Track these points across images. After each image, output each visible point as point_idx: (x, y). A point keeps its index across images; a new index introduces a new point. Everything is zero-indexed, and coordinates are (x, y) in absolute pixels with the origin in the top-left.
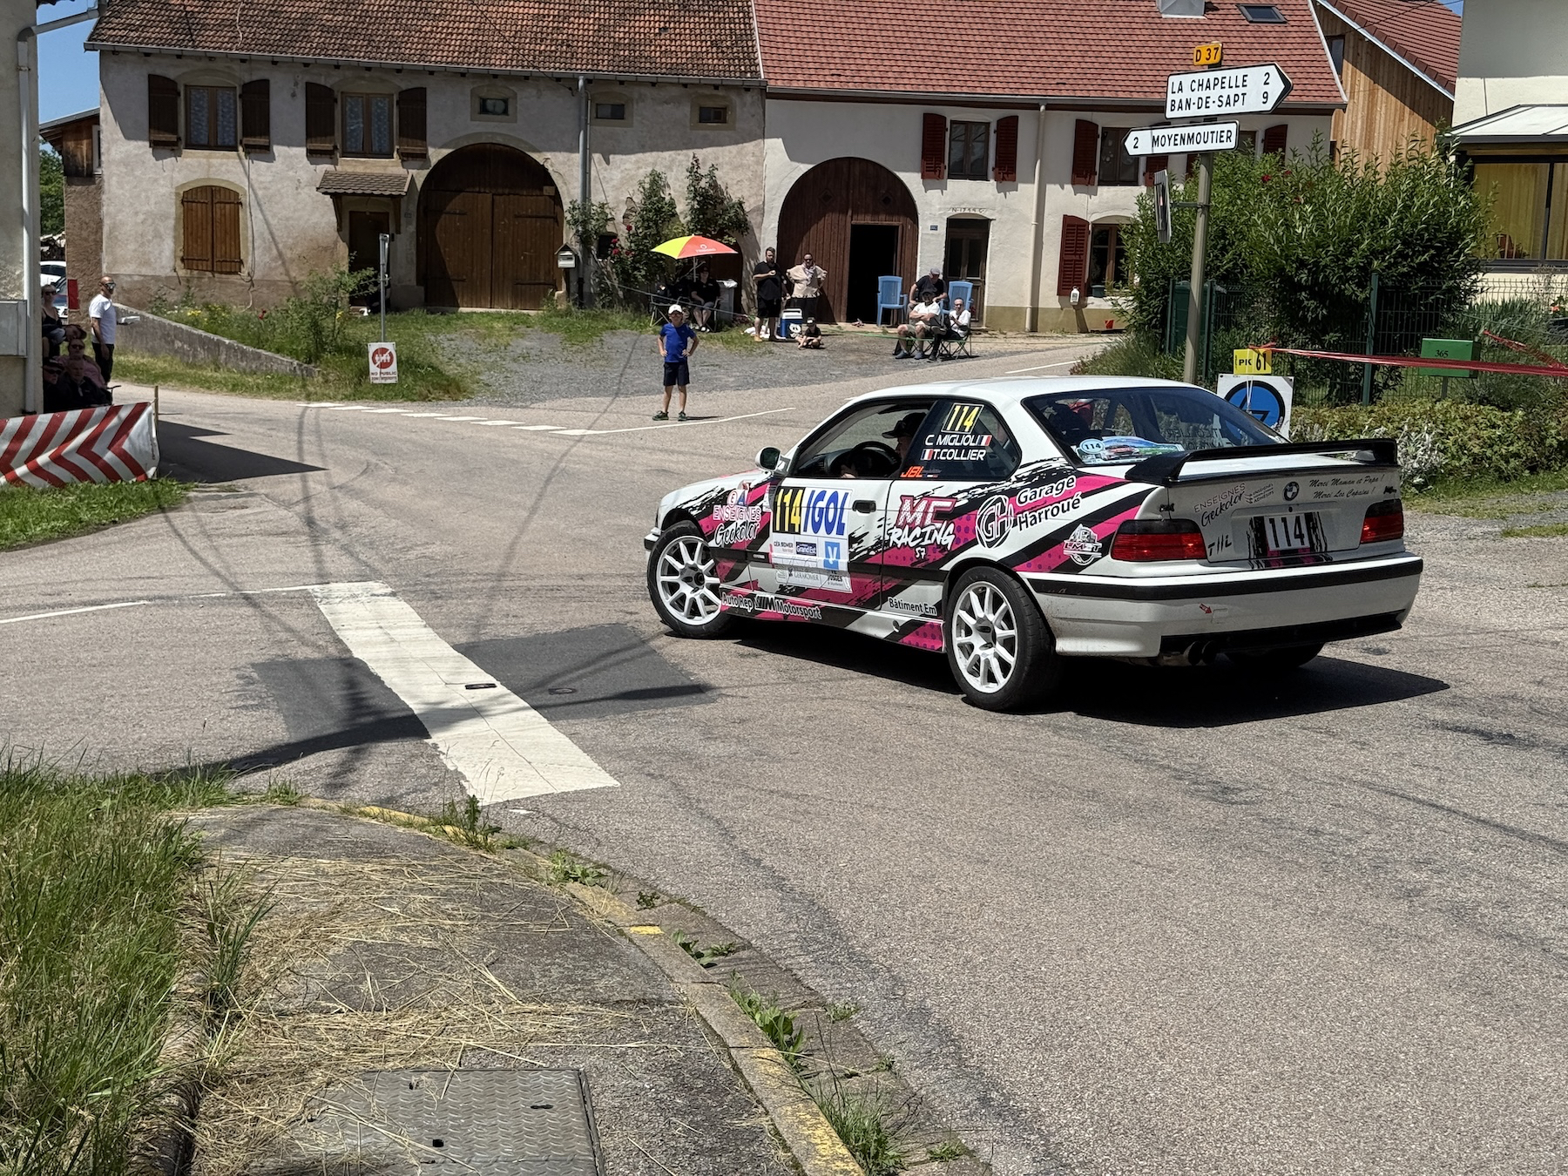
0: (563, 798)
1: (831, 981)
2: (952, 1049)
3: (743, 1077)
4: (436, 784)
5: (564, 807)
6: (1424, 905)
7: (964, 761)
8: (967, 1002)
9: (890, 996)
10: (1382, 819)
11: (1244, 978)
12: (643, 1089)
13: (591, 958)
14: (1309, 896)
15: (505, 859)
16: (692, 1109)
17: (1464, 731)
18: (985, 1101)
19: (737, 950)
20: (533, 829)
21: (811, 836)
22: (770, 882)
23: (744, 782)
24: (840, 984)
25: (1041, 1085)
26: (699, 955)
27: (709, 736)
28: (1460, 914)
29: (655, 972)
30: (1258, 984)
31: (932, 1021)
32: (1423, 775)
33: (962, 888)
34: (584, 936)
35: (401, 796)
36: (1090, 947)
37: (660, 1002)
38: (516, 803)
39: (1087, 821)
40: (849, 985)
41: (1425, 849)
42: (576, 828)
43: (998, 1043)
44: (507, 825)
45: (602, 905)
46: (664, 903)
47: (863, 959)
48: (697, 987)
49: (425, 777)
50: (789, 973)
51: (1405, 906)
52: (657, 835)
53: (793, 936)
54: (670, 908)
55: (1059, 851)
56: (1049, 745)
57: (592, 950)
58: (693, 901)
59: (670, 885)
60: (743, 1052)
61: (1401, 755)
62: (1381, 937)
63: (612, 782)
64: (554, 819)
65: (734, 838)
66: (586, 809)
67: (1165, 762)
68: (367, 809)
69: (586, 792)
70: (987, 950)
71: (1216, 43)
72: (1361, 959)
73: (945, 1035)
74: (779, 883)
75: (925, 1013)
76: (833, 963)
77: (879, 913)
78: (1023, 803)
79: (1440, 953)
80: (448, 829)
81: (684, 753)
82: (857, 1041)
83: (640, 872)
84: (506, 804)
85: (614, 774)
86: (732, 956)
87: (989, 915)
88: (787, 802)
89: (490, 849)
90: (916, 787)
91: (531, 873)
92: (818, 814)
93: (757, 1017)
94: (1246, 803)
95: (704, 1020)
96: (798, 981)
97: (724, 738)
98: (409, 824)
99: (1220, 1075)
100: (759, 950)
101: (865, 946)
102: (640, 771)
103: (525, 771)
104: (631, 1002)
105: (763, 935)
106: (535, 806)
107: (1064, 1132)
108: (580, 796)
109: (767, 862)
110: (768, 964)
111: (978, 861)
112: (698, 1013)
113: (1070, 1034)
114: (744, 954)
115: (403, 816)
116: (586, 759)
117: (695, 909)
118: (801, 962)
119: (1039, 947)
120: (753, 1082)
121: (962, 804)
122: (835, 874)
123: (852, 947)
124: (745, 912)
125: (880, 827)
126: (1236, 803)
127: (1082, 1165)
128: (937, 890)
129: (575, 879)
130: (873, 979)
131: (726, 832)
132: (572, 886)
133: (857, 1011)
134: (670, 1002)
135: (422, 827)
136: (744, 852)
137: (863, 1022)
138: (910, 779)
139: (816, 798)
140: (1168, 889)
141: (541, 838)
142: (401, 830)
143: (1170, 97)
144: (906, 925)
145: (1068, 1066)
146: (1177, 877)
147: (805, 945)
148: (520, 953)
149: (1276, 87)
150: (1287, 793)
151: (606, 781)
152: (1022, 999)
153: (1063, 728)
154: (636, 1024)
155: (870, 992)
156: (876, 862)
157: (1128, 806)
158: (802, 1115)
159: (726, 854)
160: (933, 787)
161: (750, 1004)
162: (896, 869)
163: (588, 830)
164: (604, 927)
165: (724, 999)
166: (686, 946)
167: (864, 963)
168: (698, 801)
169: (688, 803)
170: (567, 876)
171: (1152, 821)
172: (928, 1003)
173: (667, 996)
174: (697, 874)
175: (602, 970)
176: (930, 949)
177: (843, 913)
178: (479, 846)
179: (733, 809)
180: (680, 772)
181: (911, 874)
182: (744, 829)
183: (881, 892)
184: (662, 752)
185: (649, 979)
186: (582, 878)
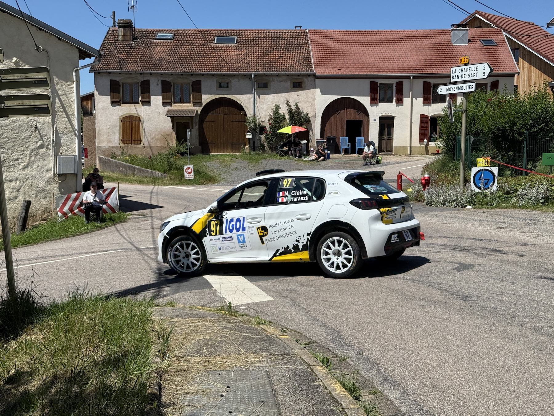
0: (257, 304)
1: (341, 350)
2: (377, 367)
3: (314, 373)
4: (217, 301)
5: (257, 306)
6: (526, 328)
7: (383, 290)
8: (381, 355)
9: (358, 354)
10: (515, 305)
11: (467, 348)
12: (285, 375)
13: (269, 343)
14: (490, 326)
15: (240, 319)
16: (300, 380)
17: (547, 279)
18: (386, 380)
19: (312, 343)
20: (248, 313)
21: (334, 312)
22: (322, 325)
23: (313, 298)
24: (343, 351)
25: (403, 375)
26: (300, 344)
27: (302, 285)
28: (536, 330)
29: (287, 347)
30: (471, 349)
31: (370, 360)
32: (532, 292)
33: (381, 325)
34: (266, 338)
36: (420, 341)
37: (289, 354)
38: (242, 305)
39: (421, 306)
40: (346, 352)
41: (529, 312)
42: (261, 312)
43: (391, 365)
44: (240, 312)
45: (270, 330)
46: (289, 331)
48: (300, 351)
49: (213, 299)
50: (328, 349)
51: (520, 328)
52: (286, 313)
53: (329, 339)
54: (291, 333)
55: (412, 315)
56: (411, 286)
57: (268, 341)
58: (298, 330)
59: (291, 326)
60: (314, 367)
61: (525, 286)
62: (511, 336)
63: (272, 299)
64: (254, 310)
65: (310, 313)
66: (264, 307)
67: (448, 289)
68: (197, 307)
69: (264, 302)
70: (388, 341)
71: (467, 57)
72: (504, 342)
73: (374, 364)
74: (324, 325)
75: (368, 358)
76: (341, 346)
77: (355, 333)
78: (401, 302)
79: (529, 340)
80: (223, 311)
81: (294, 290)
82: (348, 366)
83: (282, 323)
84: (239, 306)
85: (272, 296)
86: (310, 345)
87: (389, 332)
88: (327, 303)
89: (236, 316)
90: (368, 298)
91: (249, 322)
92: (336, 306)
93: (318, 358)
94: (473, 301)
95: (303, 359)
96: (330, 351)
97: (306, 286)
98: (211, 311)
99: (456, 372)
100: (319, 343)
101: (351, 341)
102: (280, 296)
103: (244, 296)
104: (280, 354)
105: (320, 339)
106: (248, 306)
107: (409, 387)
108: (261, 303)
109: (321, 320)
110: (321, 347)
111: (386, 318)
112: (300, 357)
113: (412, 363)
114: (314, 344)
115: (209, 309)
116: (263, 293)
117: (299, 333)
118: (331, 346)
119: (404, 340)
120: (317, 374)
121: (382, 303)
122: (342, 322)
123: (347, 342)
124: (314, 333)
125: (356, 309)
126: (470, 301)
127: (414, 394)
128: (373, 326)
129: (262, 324)
130: (353, 350)
131: (307, 312)
132: (261, 326)
133: (348, 358)
134: (292, 355)
135: (215, 311)
136: (313, 317)
137: (350, 361)
138: (366, 296)
139: (336, 302)
140: (446, 325)
141: (251, 315)
142: (208, 312)
143: (452, 75)
144: (363, 336)
145: (411, 370)
146: (449, 321)
147: (333, 341)
148: (248, 342)
149: (488, 70)
150: (487, 298)
151: (270, 299)
152: (398, 354)
153: (415, 280)
154: (282, 360)
155: (352, 353)
156: (354, 319)
157: (435, 302)
158: (332, 382)
159: (308, 318)
161: (316, 355)
162: (361, 320)
163: (265, 312)
164: (272, 336)
165: (308, 354)
166: (297, 341)
167: (350, 346)
168: (299, 303)
169: (295, 304)
170: (259, 323)
171: (442, 306)
172: (370, 356)
173: (291, 353)
174: (299, 323)
175: (272, 346)
176: (371, 342)
177: (344, 333)
178: (233, 316)
179: (309, 305)
180: (293, 296)
181: (365, 322)
182: (313, 311)
183: (356, 327)
184: (287, 290)
185: (286, 349)
186: (264, 323)
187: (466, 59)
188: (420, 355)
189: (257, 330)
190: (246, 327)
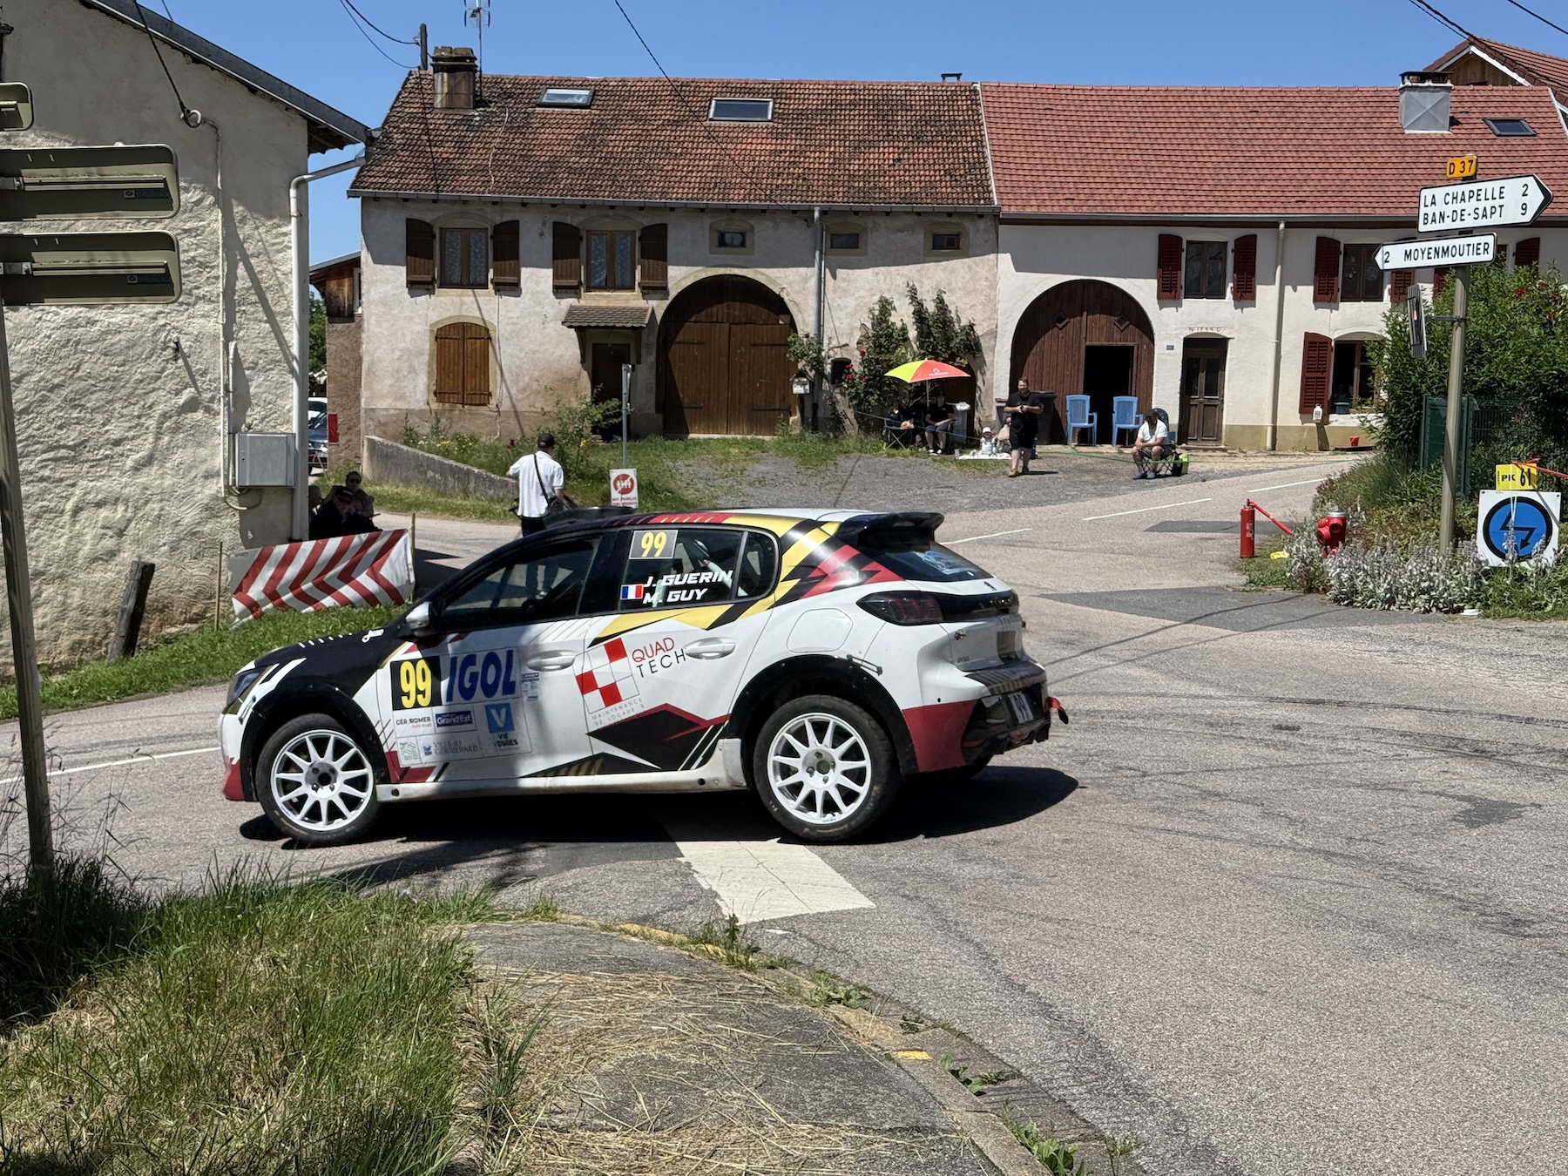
0: (820, 919)
1: (1108, 1113)
4: (691, 903)
5: (820, 928)
7: (1231, 887)
8: (1254, 1140)
9: (1172, 1130)
13: (860, 1083)
15: (766, 979)
19: (1007, 1078)
20: (792, 950)
21: (1076, 962)
22: (1036, 1008)
23: (1002, 905)
24: (1117, 1117)
26: (967, 1082)
27: (962, 858)
29: (928, 1099)
31: (1219, 1160)
33: (1241, 1020)
34: (852, 1060)
35: (657, 914)
36: (1383, 1086)
37: (933, 1130)
38: (773, 923)
39: (1368, 951)
40: (1127, 1119)
42: (834, 949)
44: (764, 945)
45: (866, 1028)
46: (928, 1028)
47: (1140, 1091)
48: (970, 1115)
49: (680, 895)
50: (1062, 1104)
52: (917, 957)
53: (1064, 1065)
54: (934, 1033)
55: (1342, 983)
56: (1321, 873)
57: (861, 1074)
58: (958, 1026)
59: (934, 1009)
63: (868, 904)
64: (811, 940)
65: (995, 962)
66: (843, 930)
67: (1449, 891)
68: (628, 927)
69: (842, 912)
70: (1272, 1086)
71: (1471, 155)
74: (1046, 1010)
75: (1210, 1151)
76: (1108, 1095)
77: (1153, 1044)
78: (1299, 932)
80: (710, 947)
81: (939, 875)
83: (901, 995)
84: (761, 924)
85: (870, 895)
86: (1001, 1085)
87: (1271, 1048)
88: (1048, 926)
89: (751, 968)
90: (1183, 913)
91: (794, 991)
92: (1082, 940)
93: (1035, 1148)
94: (1540, 936)
95: (980, 1150)
96: (1072, 1112)
97: (979, 860)
98: (669, 943)
100: (1029, 1079)
101: (1141, 1078)
102: (895, 892)
103: (779, 890)
104: (901, 1129)
105: (1032, 1064)
106: (792, 924)
108: (836, 917)
109: (1032, 988)
110: (1038, 1093)
111: (1255, 992)
112: (973, 1143)
114: (1014, 1083)
115: (664, 934)
116: (840, 879)
117: (960, 1035)
118: (1074, 1093)
119: (1329, 1084)
121: (1233, 932)
122: (1105, 1002)
123: (1128, 1079)
124: (1012, 1039)
125: (1148, 955)
126: (1529, 936)
128: (1214, 1021)
129: (839, 1001)
130: (1152, 1113)
131: (987, 957)
132: (836, 1009)
133: (1137, 1147)
134: (943, 1131)
135: (682, 944)
136: (1007, 977)
137: (1144, 1158)
138: (1176, 905)
139: (1078, 922)
140: (1464, 1026)
141: (799, 959)
142: (661, 948)
143: (1423, 210)
144: (1183, 1057)
146: (1472, 1013)
147: (1078, 1075)
148: (789, 1075)
149: (1536, 199)
151: (861, 902)
152: (1314, 1139)
153: (1334, 854)
154: (909, 1150)
155: (1149, 1127)
156: (1146, 991)
157: (1412, 937)
159: (989, 979)
160: (1200, 914)
161: (1027, 1134)
162: (1168, 998)
163: (845, 951)
164: (871, 1051)
165: (1000, 1129)
166: (955, 1073)
167: (1141, 1096)
168: (957, 924)
169: (945, 925)
170: (830, 1000)
171: (1440, 955)
172: (1214, 1140)
173: (941, 1124)
174: (961, 998)
175: (872, 1095)
176: (1211, 1082)
177: (1118, 1042)
178: (741, 966)
179: (992, 932)
180: (935, 894)
181: (1184, 1003)
182: (1004, 955)
183: (1154, 1022)
184: (916, 873)
185: (922, 1106)
186: (845, 1001)
187: (1468, 165)
188: (1395, 1150)
189: (819, 1026)
190: (786, 1011)
